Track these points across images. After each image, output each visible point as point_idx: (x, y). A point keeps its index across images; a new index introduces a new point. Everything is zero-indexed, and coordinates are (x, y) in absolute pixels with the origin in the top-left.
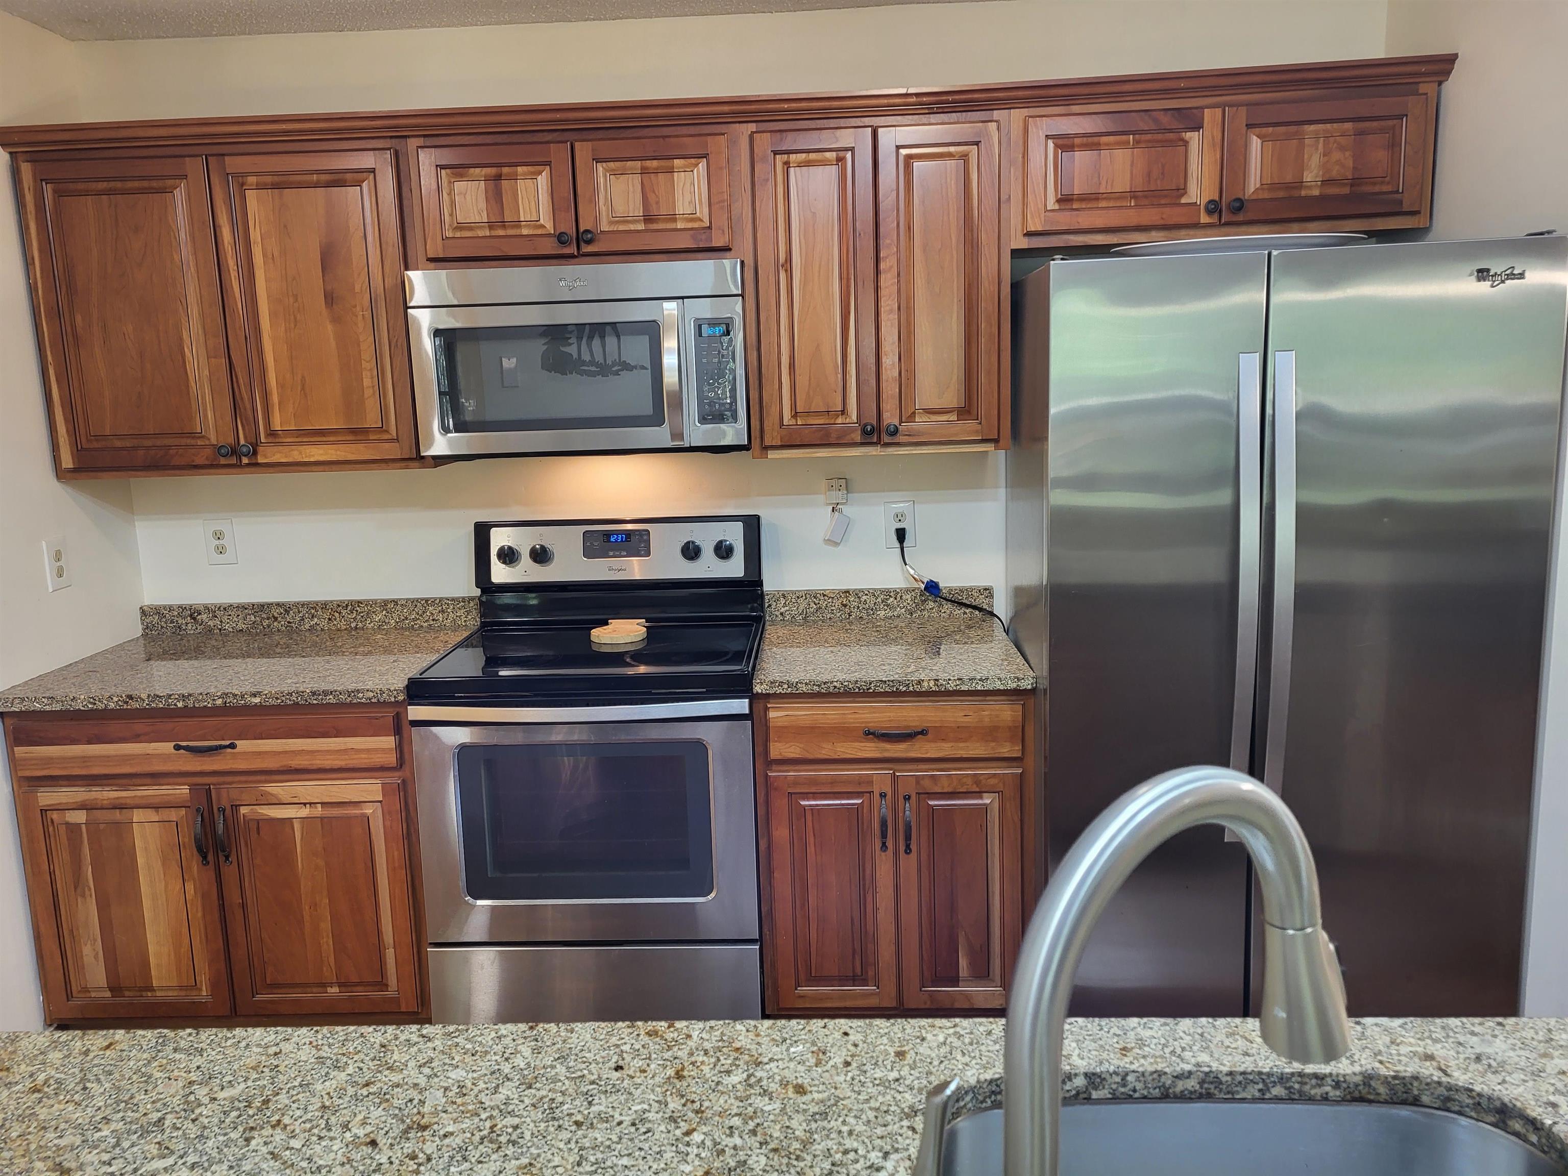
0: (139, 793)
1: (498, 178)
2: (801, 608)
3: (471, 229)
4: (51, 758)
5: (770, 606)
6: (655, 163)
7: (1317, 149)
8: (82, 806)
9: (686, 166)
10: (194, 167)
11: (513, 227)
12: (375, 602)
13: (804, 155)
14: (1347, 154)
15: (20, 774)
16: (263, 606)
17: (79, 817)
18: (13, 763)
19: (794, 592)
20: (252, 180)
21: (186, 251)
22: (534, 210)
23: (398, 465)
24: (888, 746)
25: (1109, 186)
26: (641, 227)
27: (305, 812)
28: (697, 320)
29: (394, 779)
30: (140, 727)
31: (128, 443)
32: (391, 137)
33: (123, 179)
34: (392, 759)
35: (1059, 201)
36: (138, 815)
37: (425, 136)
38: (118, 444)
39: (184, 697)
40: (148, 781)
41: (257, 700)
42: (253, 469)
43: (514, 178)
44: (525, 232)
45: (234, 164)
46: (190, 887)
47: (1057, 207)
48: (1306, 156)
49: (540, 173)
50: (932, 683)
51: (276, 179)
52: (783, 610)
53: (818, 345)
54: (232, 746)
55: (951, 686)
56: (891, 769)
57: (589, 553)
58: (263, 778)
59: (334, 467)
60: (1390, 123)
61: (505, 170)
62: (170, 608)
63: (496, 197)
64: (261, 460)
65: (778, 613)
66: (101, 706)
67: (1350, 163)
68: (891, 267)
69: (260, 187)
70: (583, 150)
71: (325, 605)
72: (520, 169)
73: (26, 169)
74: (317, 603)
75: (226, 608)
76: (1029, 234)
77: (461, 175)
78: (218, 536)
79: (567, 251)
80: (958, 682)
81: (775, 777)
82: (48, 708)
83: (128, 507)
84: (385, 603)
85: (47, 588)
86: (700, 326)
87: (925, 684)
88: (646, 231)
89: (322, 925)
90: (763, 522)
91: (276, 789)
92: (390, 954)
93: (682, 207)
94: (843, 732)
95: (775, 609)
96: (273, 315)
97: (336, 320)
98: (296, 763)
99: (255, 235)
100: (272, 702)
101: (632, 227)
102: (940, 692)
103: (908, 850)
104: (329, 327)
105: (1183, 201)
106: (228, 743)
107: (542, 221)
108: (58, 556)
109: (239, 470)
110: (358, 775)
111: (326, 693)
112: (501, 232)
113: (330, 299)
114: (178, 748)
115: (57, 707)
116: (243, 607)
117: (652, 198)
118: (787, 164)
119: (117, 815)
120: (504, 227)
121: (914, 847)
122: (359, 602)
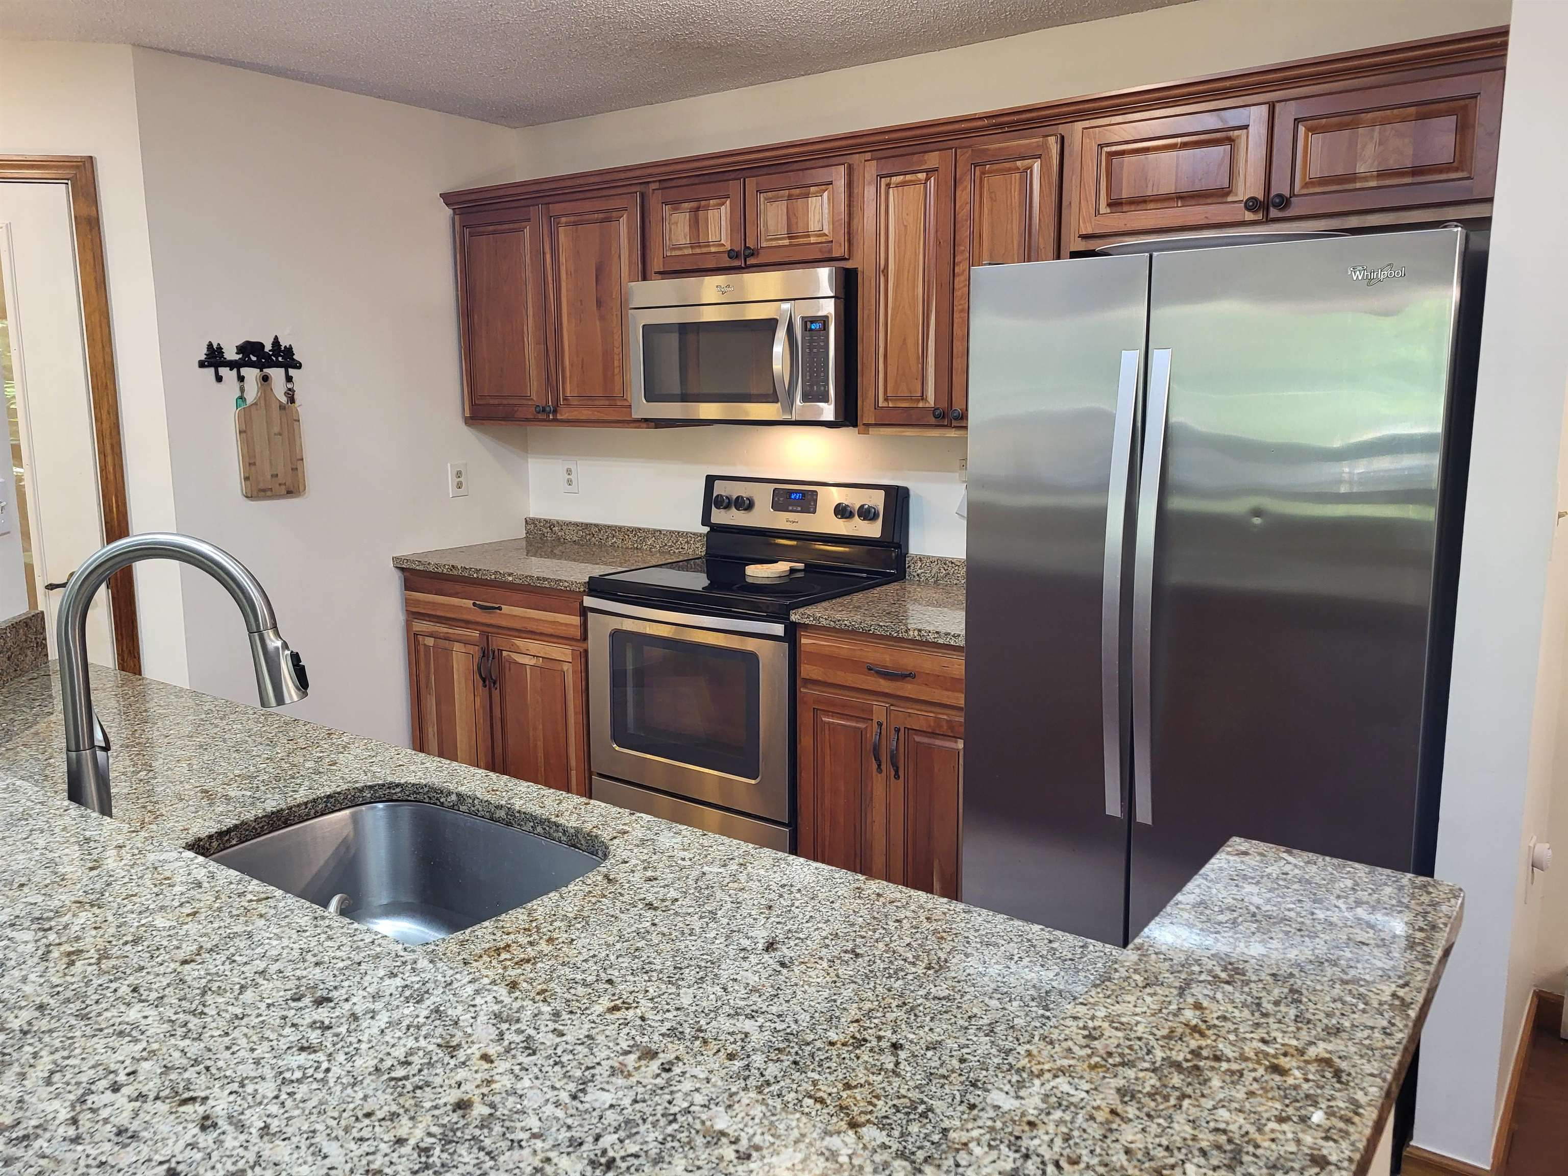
0: (456, 632)
1: (698, 209)
2: (934, 572)
3: (680, 249)
4: (419, 601)
5: (909, 567)
6: (798, 191)
7: (1372, 137)
8: (431, 635)
9: (817, 192)
10: (536, 212)
11: (705, 246)
12: (649, 530)
13: (902, 177)
14: (1407, 141)
15: (410, 609)
16: (587, 525)
17: (430, 642)
18: (408, 602)
19: (928, 557)
20: (563, 220)
21: (529, 269)
22: (718, 233)
23: (635, 425)
24: (882, 681)
25: (1155, 190)
26: (786, 242)
27: (533, 662)
28: (803, 318)
29: (580, 647)
30: (458, 587)
31: (496, 402)
32: (640, 183)
33: (500, 223)
34: (578, 634)
35: (1109, 205)
36: (457, 647)
37: (660, 181)
38: (492, 402)
39: (477, 571)
40: (463, 625)
41: (510, 579)
42: (555, 423)
43: (707, 208)
44: (713, 249)
45: (556, 209)
46: (478, 700)
47: (1108, 210)
48: (1359, 146)
49: (723, 204)
50: (916, 633)
51: (576, 218)
52: (919, 572)
53: (905, 340)
54: (499, 608)
55: (931, 638)
56: (888, 703)
57: (777, 506)
58: (517, 634)
59: (596, 424)
60: (1462, 103)
61: (703, 203)
62: (540, 521)
63: (695, 224)
64: (559, 417)
65: (915, 574)
66: (440, 571)
67: (1409, 151)
68: (964, 271)
69: (567, 224)
70: (751, 184)
71: (620, 529)
72: (711, 201)
73: (457, 217)
74: (616, 527)
75: (569, 524)
76: (1085, 237)
77: (677, 209)
78: (569, 472)
79: (736, 263)
80: (936, 636)
81: (805, 693)
82: (418, 568)
83: (524, 447)
84: (655, 531)
85: (448, 494)
86: (806, 322)
87: (911, 633)
88: (790, 245)
89: (539, 743)
90: (911, 493)
91: (519, 642)
92: (573, 773)
93: (814, 226)
94: (853, 665)
95: (914, 569)
96: (569, 314)
97: (602, 318)
98: (532, 626)
99: (563, 259)
100: (518, 581)
101: (781, 243)
102: (921, 641)
103: (897, 776)
104: (598, 323)
105: (1230, 199)
106: (497, 606)
107: (722, 242)
108: (459, 474)
109: (548, 424)
110: (560, 641)
111: (545, 579)
112: (698, 251)
113: (599, 303)
114: (474, 604)
115: (421, 568)
116: (576, 524)
117: (793, 220)
118: (888, 186)
119: (446, 644)
120: (700, 246)
121: (901, 773)
122: (640, 529)
